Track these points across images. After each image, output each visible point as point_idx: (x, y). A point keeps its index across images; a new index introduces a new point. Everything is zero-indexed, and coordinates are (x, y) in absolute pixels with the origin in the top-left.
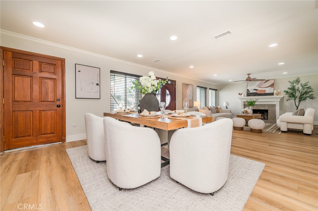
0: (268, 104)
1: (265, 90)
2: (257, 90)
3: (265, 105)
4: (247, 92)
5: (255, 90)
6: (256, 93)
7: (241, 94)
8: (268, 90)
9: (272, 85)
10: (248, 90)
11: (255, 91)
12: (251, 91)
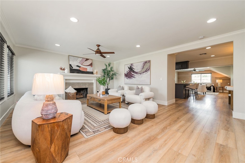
0: (88, 83)
1: (86, 69)
2: (80, 67)
3: (86, 83)
4: (70, 67)
5: (77, 66)
6: (80, 70)
7: (63, 68)
8: (89, 69)
9: (91, 65)
10: (70, 65)
11: (78, 68)
12: (75, 68)
